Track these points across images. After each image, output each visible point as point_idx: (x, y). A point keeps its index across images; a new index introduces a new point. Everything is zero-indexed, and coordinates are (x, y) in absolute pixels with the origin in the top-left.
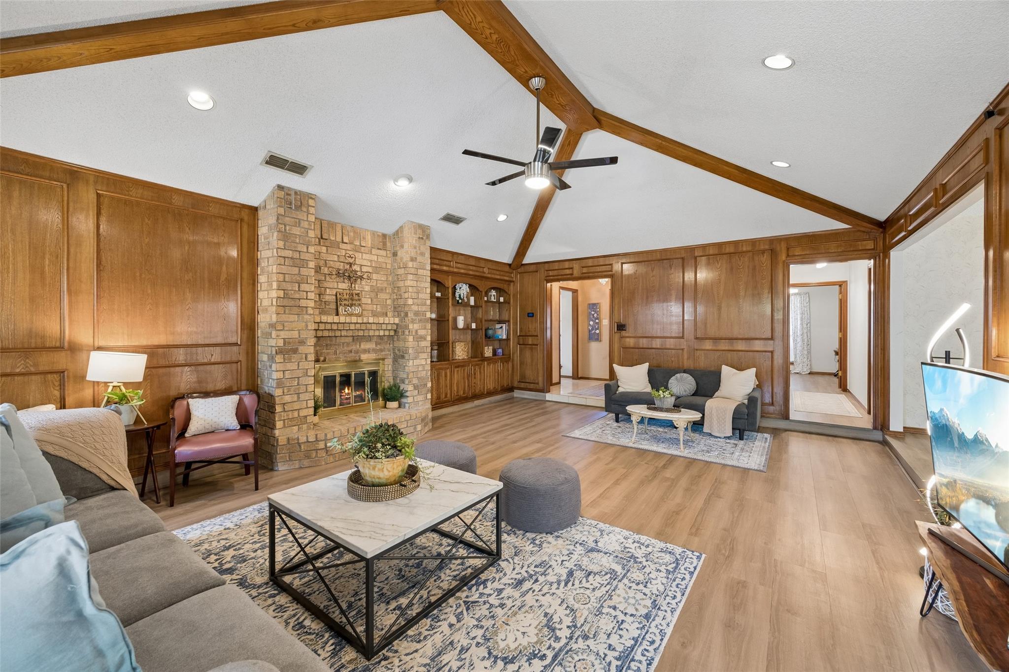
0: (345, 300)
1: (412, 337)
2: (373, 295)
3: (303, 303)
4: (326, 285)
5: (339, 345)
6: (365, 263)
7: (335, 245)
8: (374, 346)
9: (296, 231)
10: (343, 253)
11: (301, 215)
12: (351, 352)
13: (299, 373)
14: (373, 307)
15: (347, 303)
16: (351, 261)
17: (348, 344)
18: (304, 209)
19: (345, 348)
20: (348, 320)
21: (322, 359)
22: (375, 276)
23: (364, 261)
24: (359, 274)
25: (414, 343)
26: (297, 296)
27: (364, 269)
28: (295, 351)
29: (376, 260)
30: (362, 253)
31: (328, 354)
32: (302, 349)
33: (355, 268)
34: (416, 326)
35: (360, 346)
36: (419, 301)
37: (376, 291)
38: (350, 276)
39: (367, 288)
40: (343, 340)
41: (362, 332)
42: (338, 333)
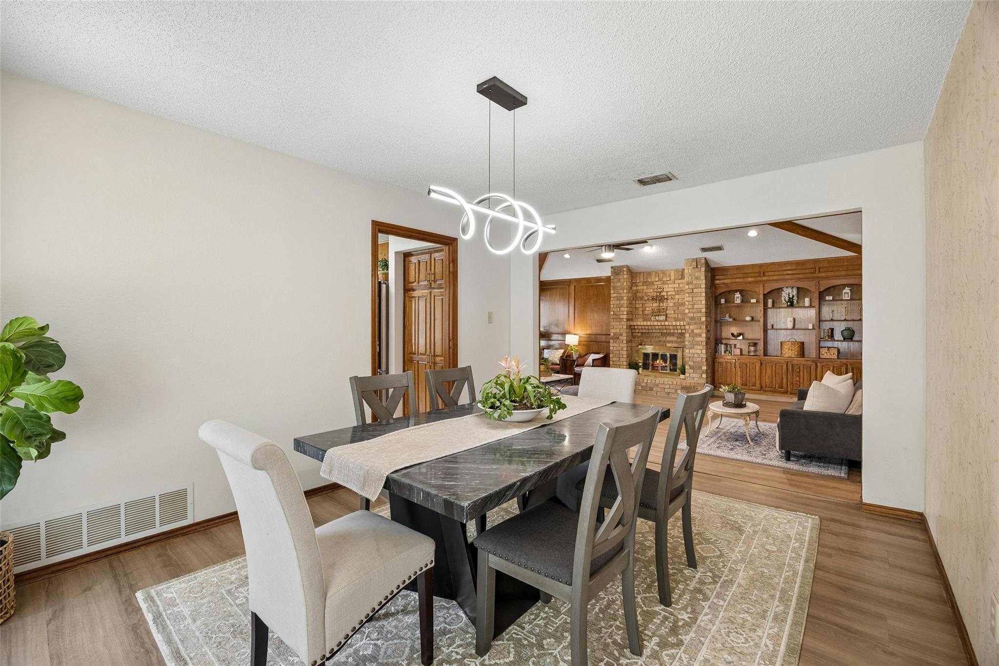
0: (656, 312)
1: (688, 334)
2: (675, 308)
3: (621, 317)
4: (646, 305)
5: (653, 337)
6: (670, 290)
7: (652, 283)
8: (676, 339)
9: (618, 284)
10: (656, 286)
11: (621, 277)
12: (660, 341)
13: (619, 348)
14: (675, 316)
15: (656, 314)
16: (660, 290)
17: (658, 337)
18: (622, 273)
19: (657, 339)
20: (656, 323)
21: (643, 344)
22: (677, 297)
23: (669, 289)
24: (666, 297)
25: (690, 338)
26: (619, 313)
27: (669, 294)
28: (618, 338)
29: (678, 286)
30: (668, 284)
31: (647, 341)
32: (621, 337)
33: (664, 294)
34: (692, 327)
35: (666, 339)
36: (694, 311)
37: (678, 305)
38: (661, 299)
39: (671, 305)
40: (655, 335)
41: (666, 330)
42: (651, 331)
